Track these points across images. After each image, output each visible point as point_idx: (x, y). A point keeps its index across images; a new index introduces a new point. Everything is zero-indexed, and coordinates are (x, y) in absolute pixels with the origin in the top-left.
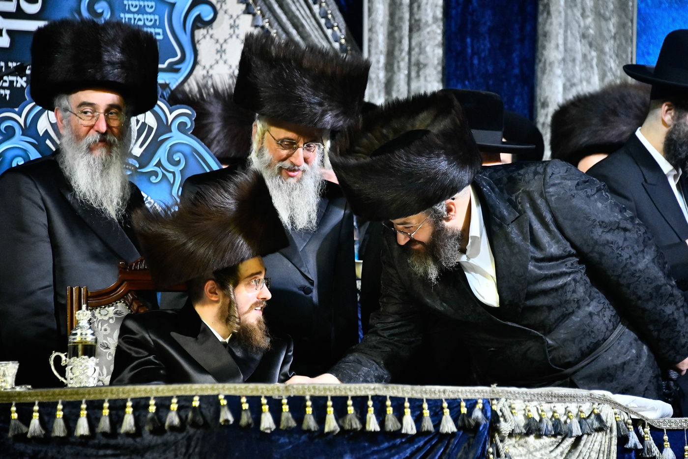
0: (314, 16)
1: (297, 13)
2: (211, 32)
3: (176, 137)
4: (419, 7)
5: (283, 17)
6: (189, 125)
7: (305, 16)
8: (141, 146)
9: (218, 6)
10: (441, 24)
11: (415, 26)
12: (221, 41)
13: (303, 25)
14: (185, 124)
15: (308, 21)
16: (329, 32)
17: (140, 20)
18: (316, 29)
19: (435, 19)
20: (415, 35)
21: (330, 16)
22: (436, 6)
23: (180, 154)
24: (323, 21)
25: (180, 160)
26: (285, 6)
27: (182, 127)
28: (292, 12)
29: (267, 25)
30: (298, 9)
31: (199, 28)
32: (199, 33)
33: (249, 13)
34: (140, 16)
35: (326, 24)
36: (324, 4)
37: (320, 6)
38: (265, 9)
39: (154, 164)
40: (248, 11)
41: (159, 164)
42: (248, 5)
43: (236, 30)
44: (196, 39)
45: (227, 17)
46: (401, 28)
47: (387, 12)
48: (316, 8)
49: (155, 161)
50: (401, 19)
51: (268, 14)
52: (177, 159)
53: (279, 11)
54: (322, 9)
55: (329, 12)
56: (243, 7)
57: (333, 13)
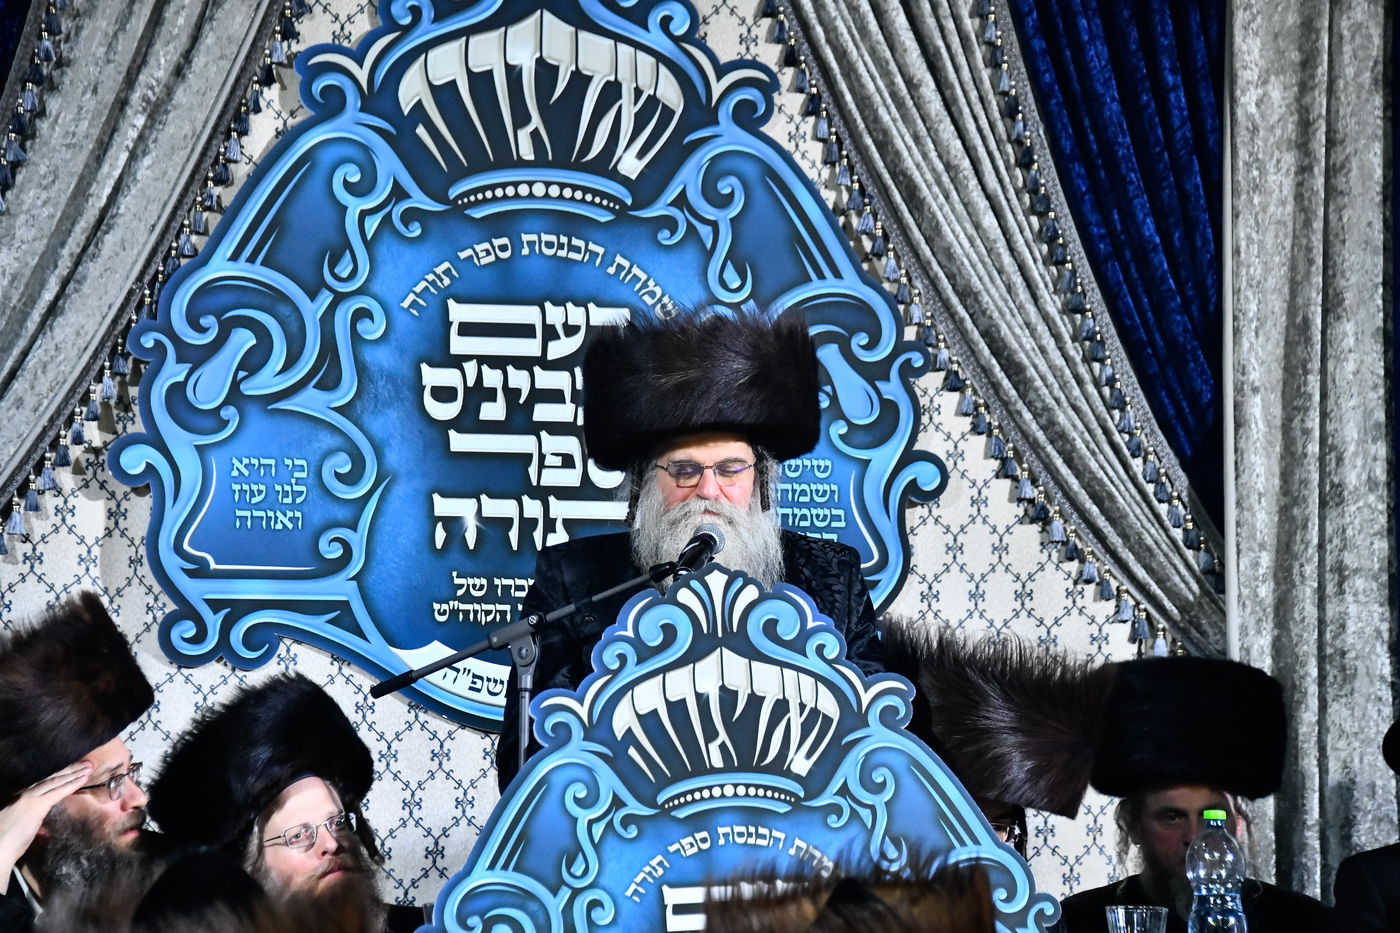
0: (1133, 479)
1: (1101, 474)
2: (936, 512)
3: (878, 736)
4: (1340, 460)
5: (1074, 483)
6: (902, 712)
7: (1115, 478)
8: (809, 755)
9: (949, 465)
10: (1383, 491)
11: (1332, 497)
12: (955, 529)
13: (1111, 496)
14: (894, 710)
15: (1122, 488)
16: (1163, 509)
17: (803, 493)
18: (1138, 504)
19: (1372, 484)
20: (1332, 514)
21: (1164, 479)
22: (1375, 459)
23: (885, 771)
24: (1150, 488)
25: (885, 782)
26: (1076, 461)
27: (888, 717)
28: (1091, 472)
29: (1042, 499)
30: (1102, 468)
31: (913, 505)
32: (913, 515)
33: (1006, 477)
34: (804, 487)
35: (1155, 494)
36: (1151, 457)
37: (1145, 460)
38: (1038, 467)
39: (835, 790)
40: (1004, 472)
41: (844, 791)
42: (1004, 461)
43: (982, 507)
44: (908, 525)
45: (966, 483)
46: (1305, 500)
47: (1277, 471)
48: (1137, 464)
49: (836, 784)
50: (1305, 483)
51: (1043, 477)
52: (880, 780)
53: (1064, 470)
54: (1150, 466)
55: (1162, 471)
56: (995, 464)
57: (1170, 472)
